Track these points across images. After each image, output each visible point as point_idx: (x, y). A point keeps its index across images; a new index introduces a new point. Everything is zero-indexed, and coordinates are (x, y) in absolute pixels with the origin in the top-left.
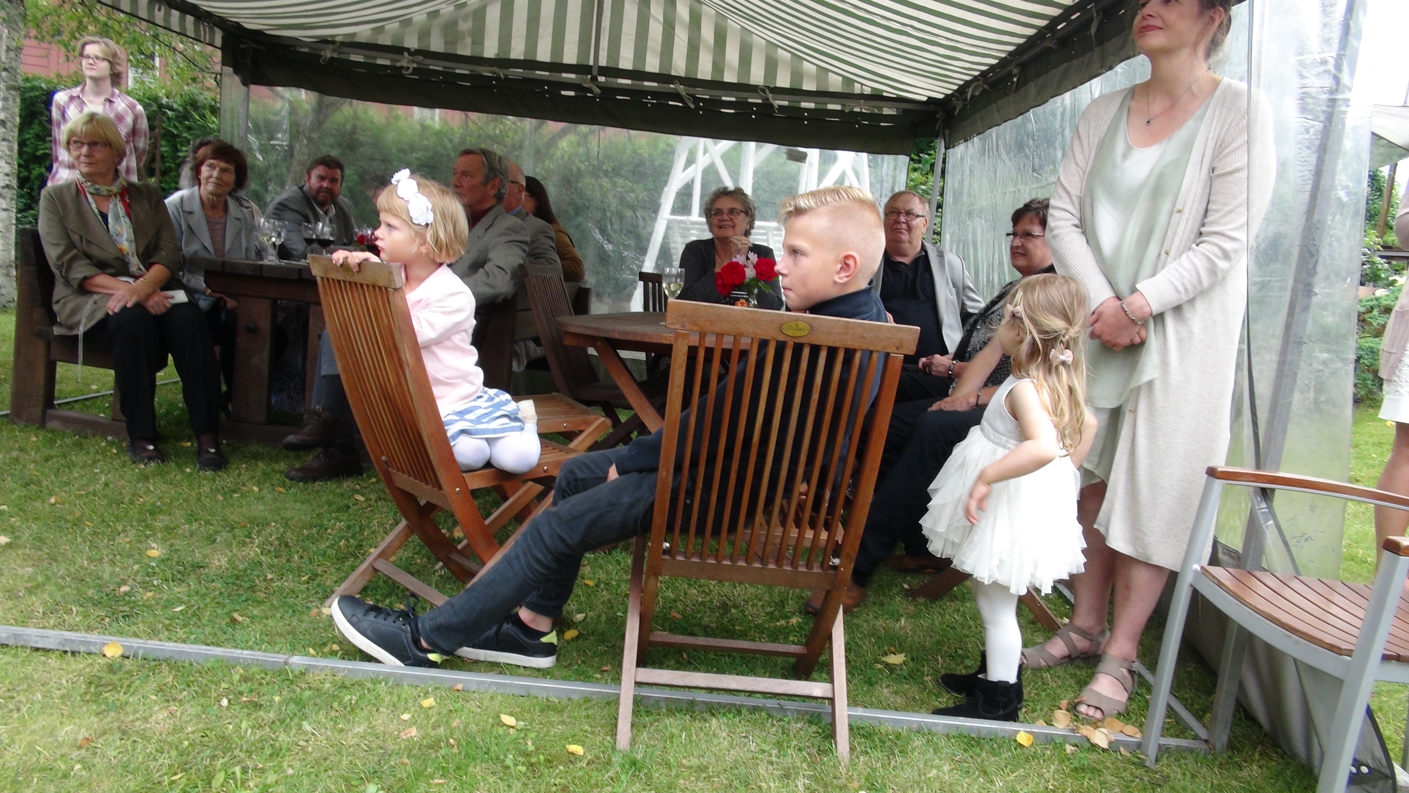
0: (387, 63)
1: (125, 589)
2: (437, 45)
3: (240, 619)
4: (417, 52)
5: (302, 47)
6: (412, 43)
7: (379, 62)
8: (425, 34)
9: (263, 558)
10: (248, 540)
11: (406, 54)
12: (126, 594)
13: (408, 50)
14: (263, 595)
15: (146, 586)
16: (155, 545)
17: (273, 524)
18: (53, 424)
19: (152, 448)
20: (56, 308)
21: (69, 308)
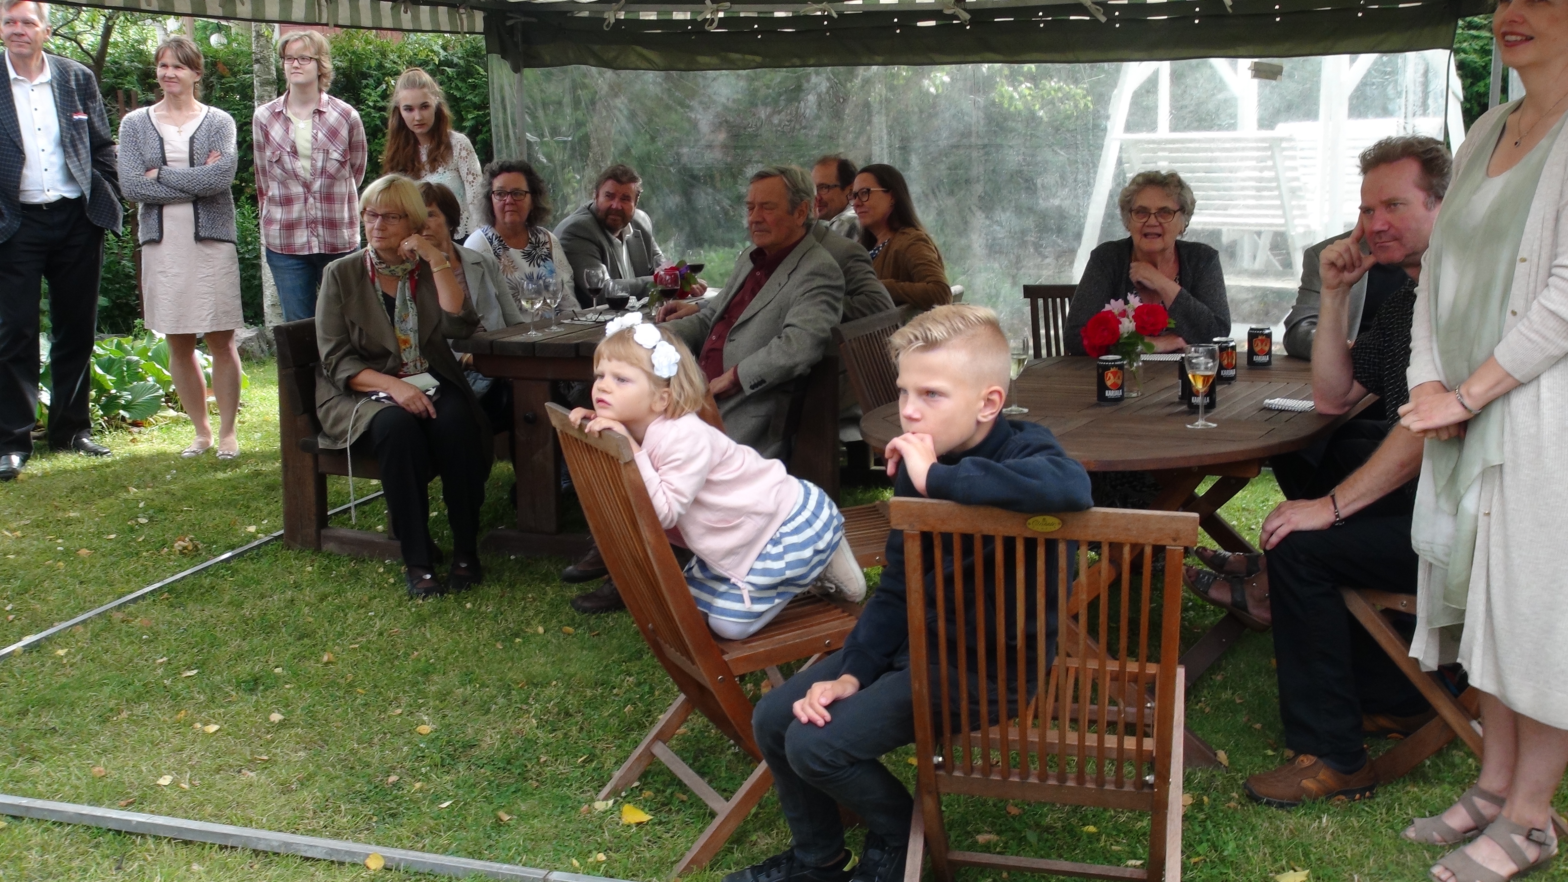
0: (688, 16)
1: (393, 778)
3: (506, 818)
5: (580, 11)
9: (540, 733)
10: (525, 707)
12: (394, 785)
14: (535, 784)
15: (414, 773)
16: (425, 718)
17: (554, 683)
18: (329, 547)
19: (428, 576)
20: (320, 414)
21: (333, 414)
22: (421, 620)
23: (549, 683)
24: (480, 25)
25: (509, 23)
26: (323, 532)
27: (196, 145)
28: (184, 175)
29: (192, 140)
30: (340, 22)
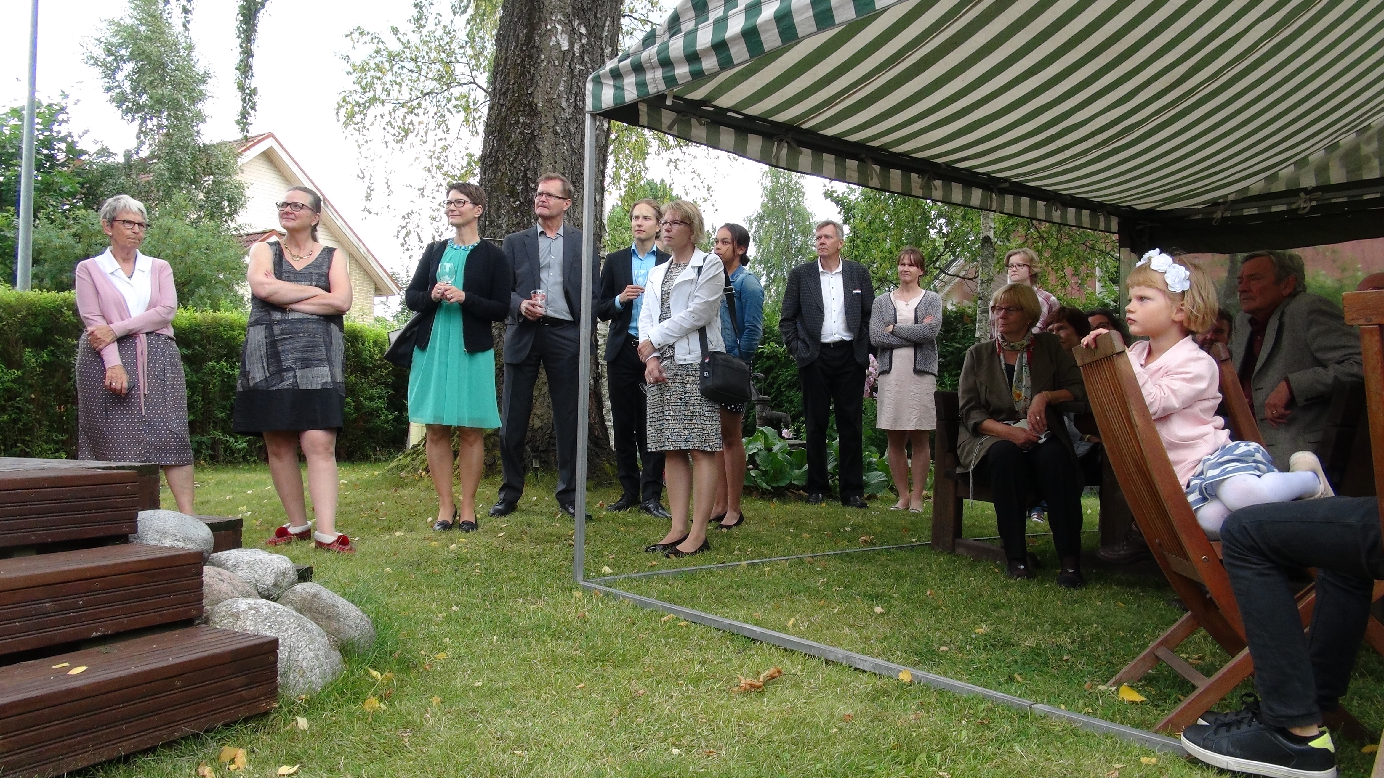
0: (1284, 208)
1: (944, 649)
2: (1337, 176)
3: (1019, 679)
4: (1315, 189)
5: (1195, 215)
6: (1309, 181)
7: (1274, 209)
8: (1323, 169)
9: (1068, 645)
10: (1064, 633)
11: (1302, 194)
12: (943, 652)
13: (1305, 190)
15: (960, 649)
16: (984, 626)
17: (1095, 625)
18: (960, 551)
19: (1022, 567)
20: (959, 452)
21: (967, 449)
22: (1007, 586)
23: (1090, 624)
24: (1114, 226)
25: (1139, 227)
26: (957, 540)
27: (919, 313)
28: (908, 329)
29: (916, 309)
30: (1005, 211)
